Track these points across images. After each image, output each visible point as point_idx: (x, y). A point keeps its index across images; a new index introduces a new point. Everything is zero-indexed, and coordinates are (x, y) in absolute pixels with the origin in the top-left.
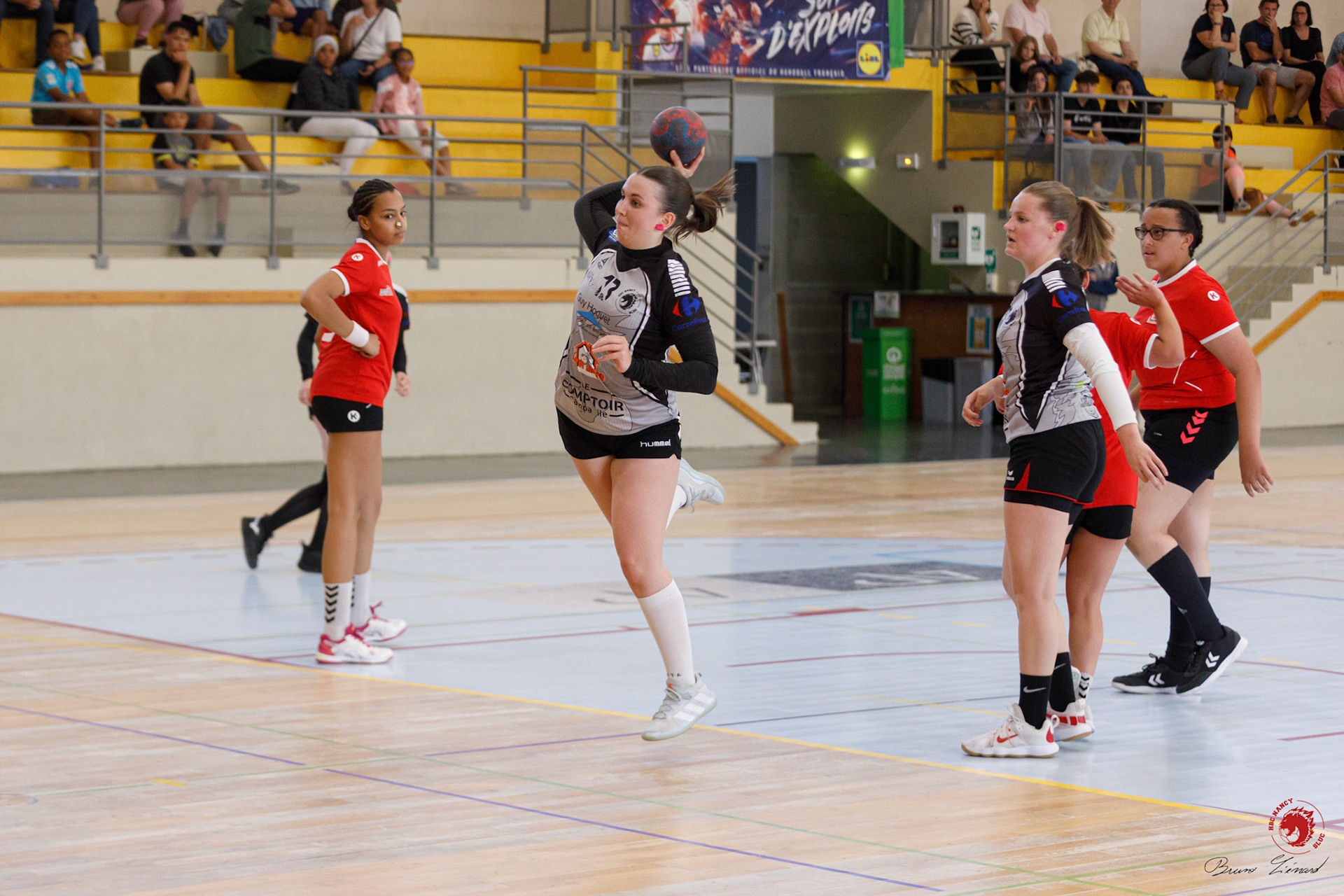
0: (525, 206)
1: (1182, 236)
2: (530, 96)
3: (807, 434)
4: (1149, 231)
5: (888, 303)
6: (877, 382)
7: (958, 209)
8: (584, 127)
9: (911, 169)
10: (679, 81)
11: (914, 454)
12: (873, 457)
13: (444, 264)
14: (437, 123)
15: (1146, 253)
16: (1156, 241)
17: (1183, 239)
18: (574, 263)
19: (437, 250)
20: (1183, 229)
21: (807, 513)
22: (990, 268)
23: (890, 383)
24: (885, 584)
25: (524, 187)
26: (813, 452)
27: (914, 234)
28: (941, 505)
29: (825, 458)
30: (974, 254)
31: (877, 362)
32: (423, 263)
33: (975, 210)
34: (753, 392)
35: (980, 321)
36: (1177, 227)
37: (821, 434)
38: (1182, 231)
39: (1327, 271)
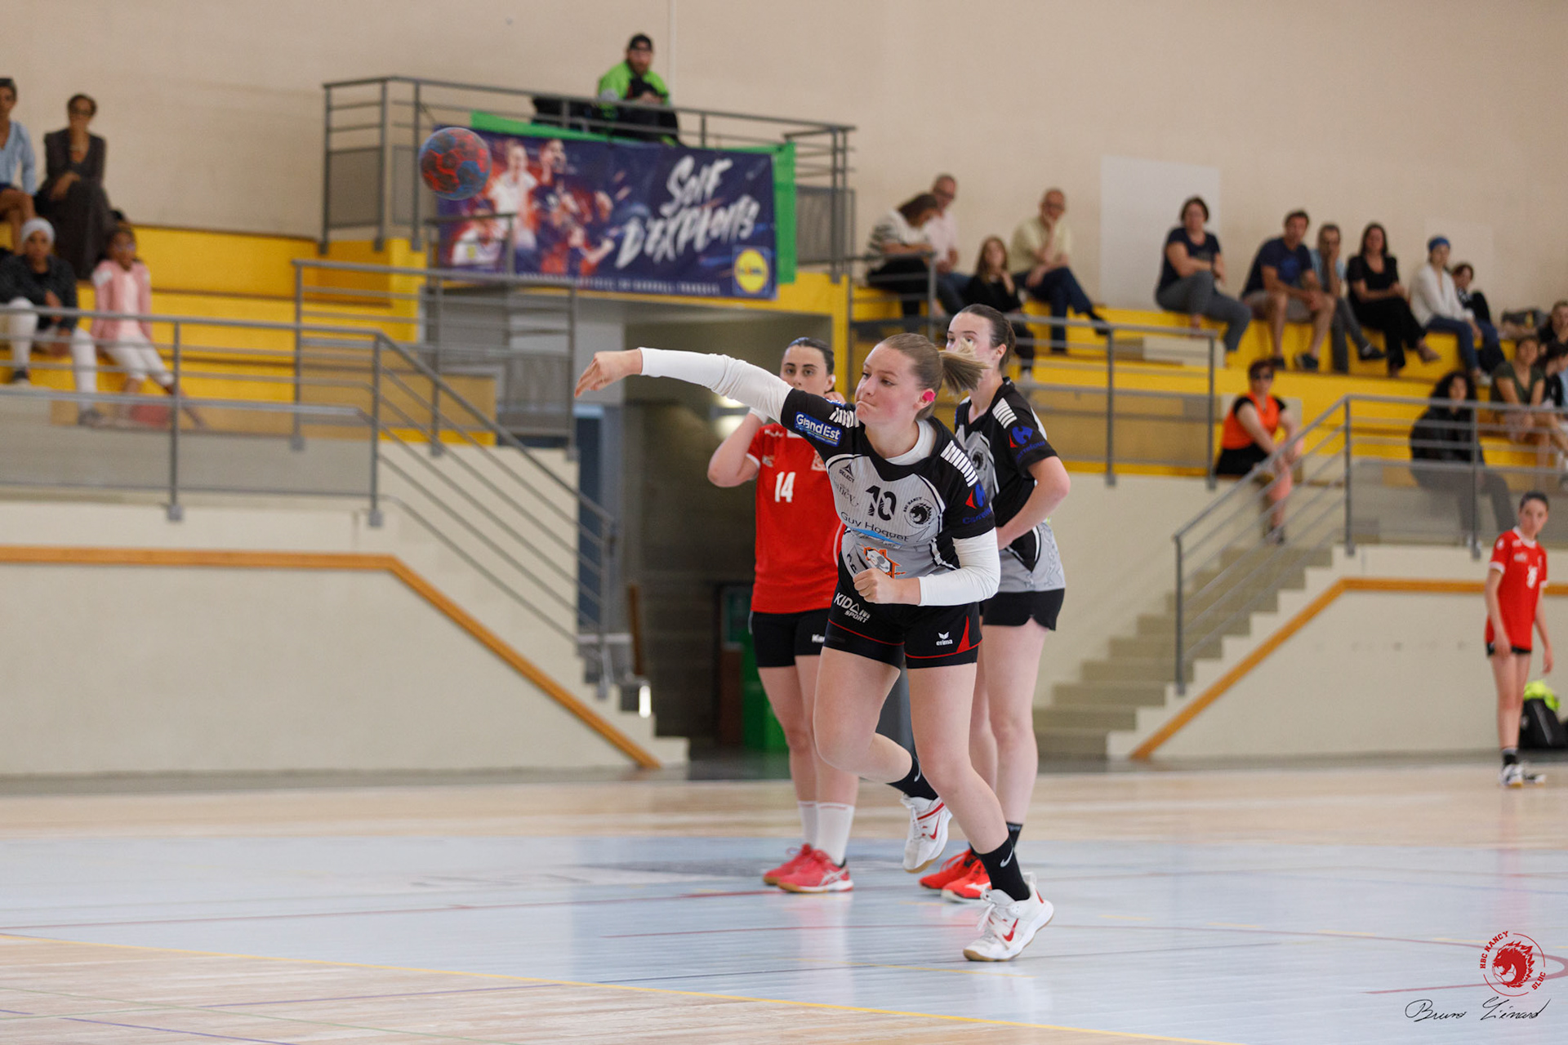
0: (297, 444)
2: (306, 307)
3: (674, 752)
8: (379, 338)
10: (501, 289)
13: (190, 515)
14: (183, 329)
18: (363, 519)
19: (182, 497)
25: (298, 419)
29: (694, 777)
32: (160, 514)
34: (602, 696)
39: (1351, 553)
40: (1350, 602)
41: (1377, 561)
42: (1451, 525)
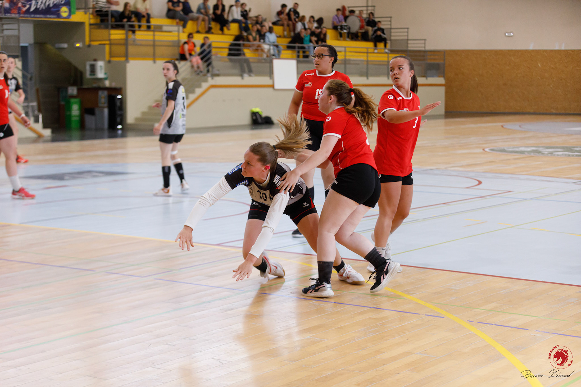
1: (330, 58)
3: (47, 133)
4: (317, 56)
5: (73, 90)
6: (70, 116)
7: (95, 60)
9: (78, 48)
11: (83, 138)
12: (70, 139)
15: (316, 65)
16: (320, 60)
17: (330, 59)
20: (330, 55)
21: (48, 157)
22: (106, 79)
23: (74, 116)
24: (74, 178)
26: (49, 138)
27: (80, 68)
28: (92, 153)
29: (54, 140)
30: (100, 75)
31: (70, 109)
33: (101, 60)
35: (103, 96)
36: (328, 54)
37: (53, 132)
38: (330, 56)
39: (212, 79)
40: (213, 90)
41: (219, 81)
42: (237, 71)
